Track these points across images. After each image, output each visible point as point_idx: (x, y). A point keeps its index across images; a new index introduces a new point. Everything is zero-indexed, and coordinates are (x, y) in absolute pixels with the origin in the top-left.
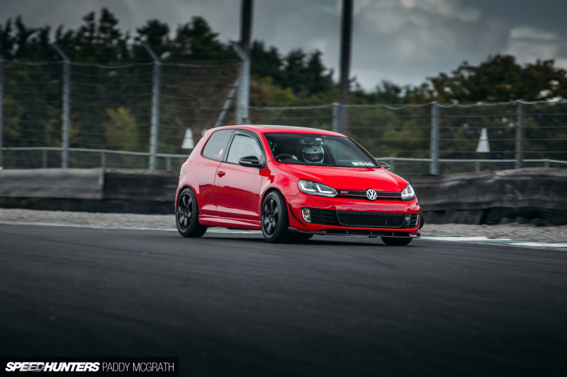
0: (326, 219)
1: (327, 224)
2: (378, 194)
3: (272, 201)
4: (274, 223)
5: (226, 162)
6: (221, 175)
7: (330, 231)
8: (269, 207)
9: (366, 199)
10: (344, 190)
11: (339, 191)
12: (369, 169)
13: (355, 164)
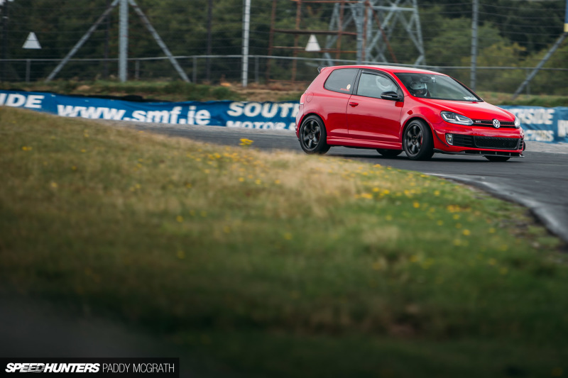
0: (465, 142)
1: (466, 146)
2: (501, 123)
3: (415, 127)
4: (417, 144)
5: (357, 95)
6: (354, 105)
7: (468, 152)
8: (412, 133)
9: (493, 127)
10: (477, 120)
11: (474, 121)
12: (474, 102)
13: (466, 98)
